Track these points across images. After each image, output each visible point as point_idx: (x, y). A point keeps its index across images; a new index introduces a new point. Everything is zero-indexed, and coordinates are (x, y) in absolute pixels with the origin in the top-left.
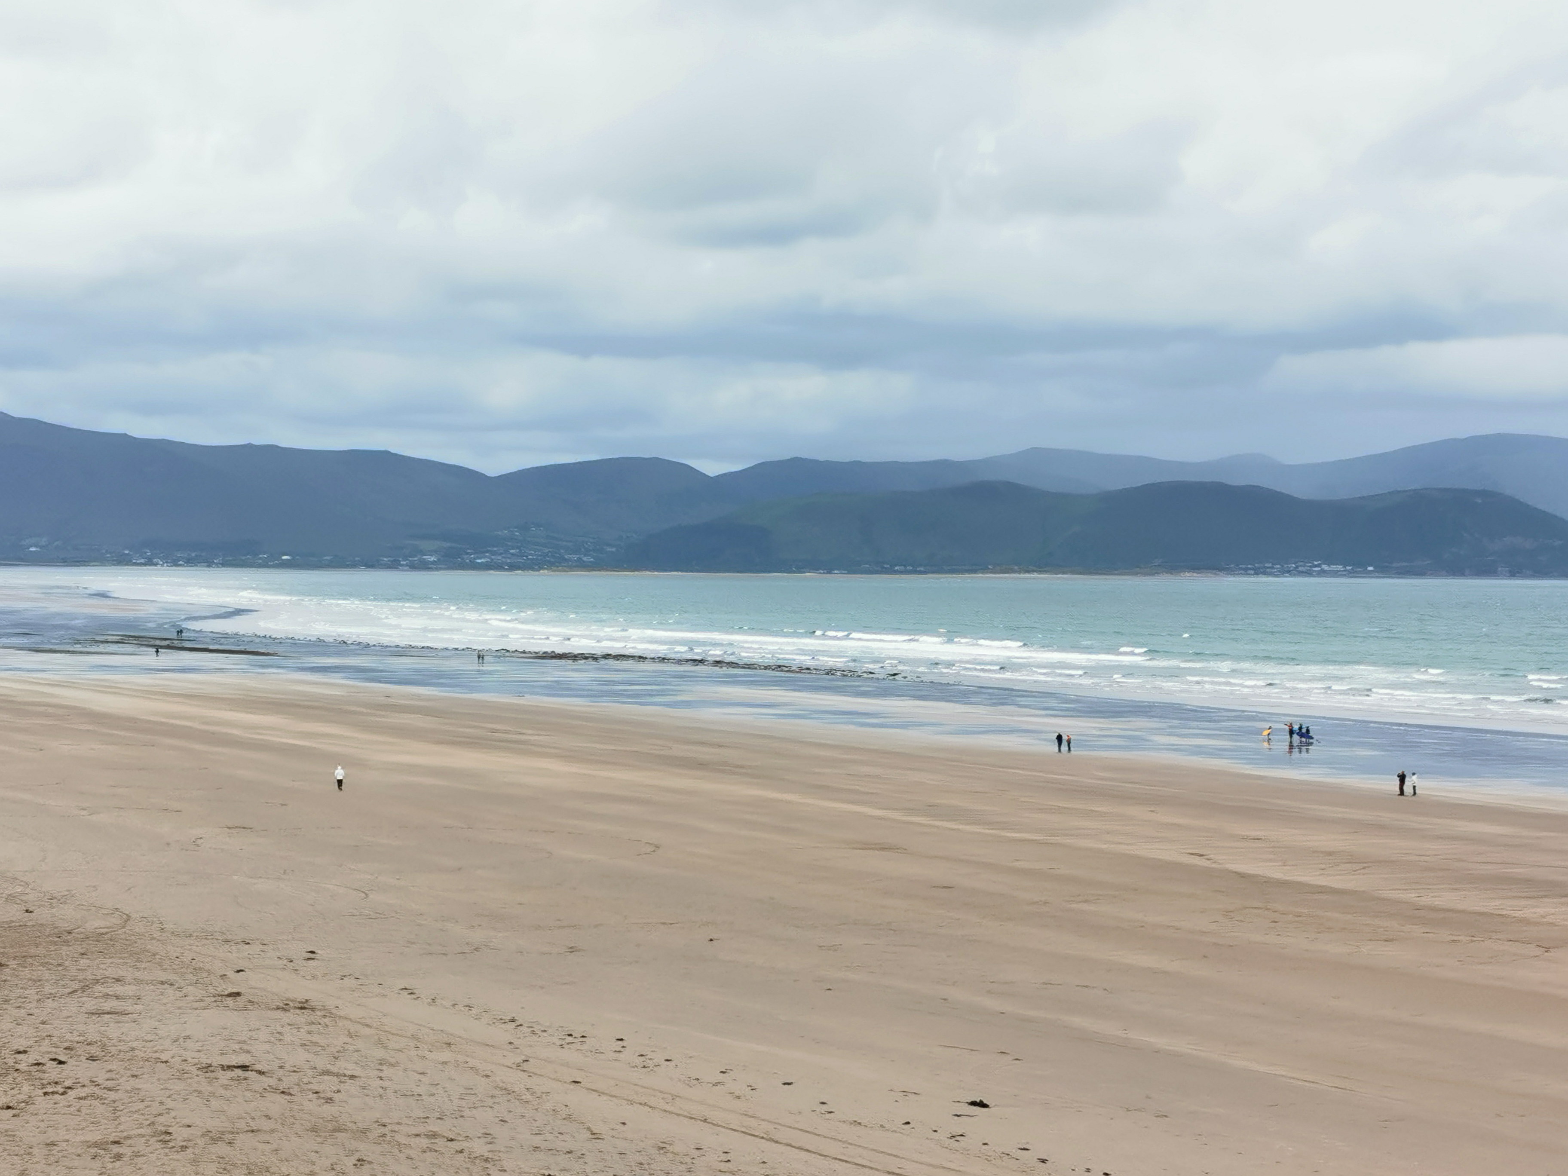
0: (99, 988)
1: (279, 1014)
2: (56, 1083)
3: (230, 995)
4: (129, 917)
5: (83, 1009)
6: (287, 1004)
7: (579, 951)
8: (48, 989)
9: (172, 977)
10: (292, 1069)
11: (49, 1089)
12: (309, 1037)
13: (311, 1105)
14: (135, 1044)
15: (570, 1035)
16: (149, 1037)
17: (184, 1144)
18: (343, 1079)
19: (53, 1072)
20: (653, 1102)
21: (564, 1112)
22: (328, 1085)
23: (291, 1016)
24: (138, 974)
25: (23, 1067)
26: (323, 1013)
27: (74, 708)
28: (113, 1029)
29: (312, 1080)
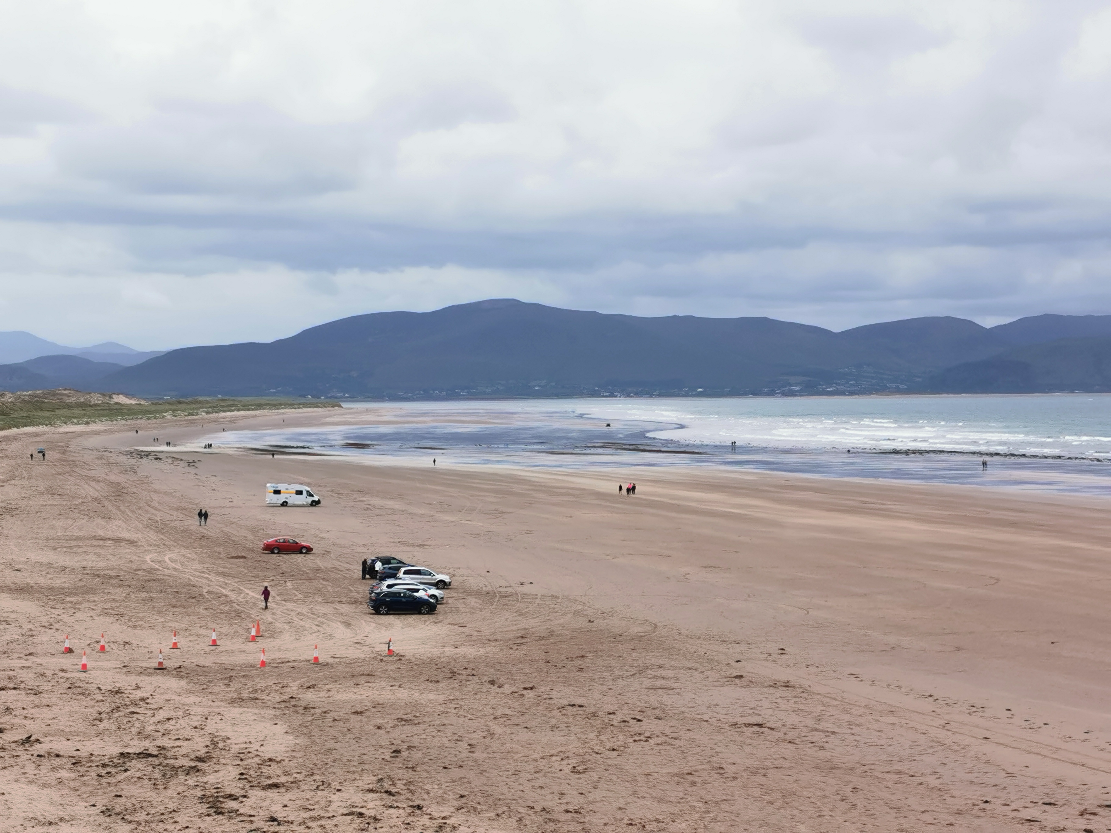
0: (649, 672)
1: (772, 690)
2: (640, 734)
3: (736, 677)
4: (656, 626)
5: (644, 686)
6: (776, 684)
7: (963, 649)
8: (617, 672)
9: (696, 665)
10: (792, 727)
11: (636, 738)
12: (796, 706)
13: (811, 751)
14: (683, 709)
15: (973, 706)
16: (690, 705)
17: (734, 775)
18: (827, 734)
19: (636, 727)
20: (1044, 752)
21: (984, 758)
22: (818, 737)
23: (781, 692)
24: (673, 663)
25: (615, 723)
26: (801, 690)
27: (584, 490)
28: (668, 700)
29: (808, 734)
